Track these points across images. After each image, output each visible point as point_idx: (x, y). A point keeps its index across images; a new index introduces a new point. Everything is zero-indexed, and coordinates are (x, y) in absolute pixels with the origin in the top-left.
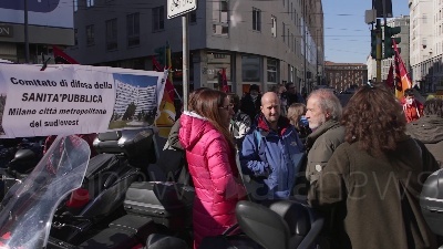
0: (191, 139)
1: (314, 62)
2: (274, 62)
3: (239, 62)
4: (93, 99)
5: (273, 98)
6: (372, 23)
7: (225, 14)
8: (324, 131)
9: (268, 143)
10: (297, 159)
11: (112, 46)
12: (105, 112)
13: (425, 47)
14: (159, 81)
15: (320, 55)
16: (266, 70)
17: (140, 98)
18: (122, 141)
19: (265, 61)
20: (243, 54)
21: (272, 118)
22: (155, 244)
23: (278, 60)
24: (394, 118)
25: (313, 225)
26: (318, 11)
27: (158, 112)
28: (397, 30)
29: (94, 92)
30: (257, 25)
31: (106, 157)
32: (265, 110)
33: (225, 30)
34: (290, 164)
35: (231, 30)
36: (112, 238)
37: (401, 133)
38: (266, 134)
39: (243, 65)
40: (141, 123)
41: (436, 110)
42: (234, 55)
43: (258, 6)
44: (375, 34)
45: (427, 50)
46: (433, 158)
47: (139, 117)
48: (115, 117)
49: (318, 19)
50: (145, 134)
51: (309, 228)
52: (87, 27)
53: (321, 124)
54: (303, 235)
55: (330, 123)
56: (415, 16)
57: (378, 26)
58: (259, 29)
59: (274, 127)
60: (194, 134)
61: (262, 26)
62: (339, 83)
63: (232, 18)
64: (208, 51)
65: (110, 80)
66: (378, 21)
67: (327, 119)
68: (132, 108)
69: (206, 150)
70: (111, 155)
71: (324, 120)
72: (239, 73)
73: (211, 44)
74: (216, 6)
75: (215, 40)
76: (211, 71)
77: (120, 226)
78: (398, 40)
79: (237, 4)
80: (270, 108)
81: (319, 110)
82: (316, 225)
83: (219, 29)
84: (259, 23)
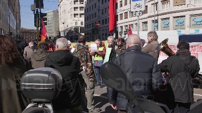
1: (15, 28)
6: (34, 11)
13: (63, 23)
28: (46, 14)
44: (36, 15)
56: (61, 10)
57: (37, 12)
62: (28, 38)
66: (37, 10)
78: (46, 19)
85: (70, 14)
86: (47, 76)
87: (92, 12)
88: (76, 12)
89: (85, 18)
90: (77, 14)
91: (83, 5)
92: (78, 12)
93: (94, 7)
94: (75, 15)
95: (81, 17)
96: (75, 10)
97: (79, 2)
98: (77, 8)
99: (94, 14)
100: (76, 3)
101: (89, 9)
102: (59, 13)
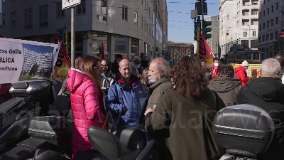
0: (75, 85)
1: (161, 41)
2: (136, 41)
3: (113, 40)
4: (8, 60)
5: (127, 63)
6: (195, 18)
7: (104, 9)
8: (159, 85)
9: (124, 92)
10: (142, 101)
11: (29, 27)
12: (16, 69)
13: (227, 34)
14: (55, 50)
15: (165, 37)
16: (130, 46)
17: (41, 61)
18: (29, 89)
19: (130, 39)
20: (115, 35)
21: (127, 76)
22: (40, 156)
23: (138, 40)
24: (202, 77)
25: (148, 143)
26: (164, 9)
27: (53, 70)
28: (210, 23)
29: (9, 55)
30: (125, 16)
31: (18, 99)
32: (122, 71)
33: (105, 19)
34: (138, 105)
35: (108, 19)
36: (18, 154)
37: (205, 86)
38: (123, 86)
39: (116, 42)
40: (42, 78)
41: (227, 72)
42: (110, 35)
43: (126, 4)
44: (197, 25)
45: (229, 36)
46: (222, 101)
47: (40, 73)
48: (23, 73)
49: (164, 14)
50: (46, 85)
51: (145, 145)
52: (12, 13)
53: (157, 80)
54: (141, 149)
55: (164, 79)
56: (223, 15)
57: (199, 20)
58: (126, 19)
59: (128, 81)
60: (77, 82)
61: (129, 17)
62: (176, 55)
63: (109, 11)
64: (93, 32)
65: (20, 48)
66: (199, 17)
67: (162, 77)
68: (36, 67)
69: (84, 92)
70: (21, 99)
71: (159, 77)
72: (113, 47)
73: (95, 28)
74: (99, 3)
75: (98, 25)
76: (95, 45)
77: (24, 145)
78: (210, 30)
79: (112, 3)
80: (125, 69)
81: (157, 71)
82: (150, 143)
83: (101, 18)
84: (126, 15)
85: (236, 20)
86: (255, 118)
87: (272, 16)
88: (246, 17)
89: (260, 26)
90: (248, 21)
91: (258, 6)
92: (249, 16)
93: (275, 8)
94: (244, 21)
95: (252, 24)
96: (243, 15)
97: (250, 3)
98: (248, 11)
99: (275, 19)
100: (246, 3)
101: (266, 12)
102: (220, 20)
